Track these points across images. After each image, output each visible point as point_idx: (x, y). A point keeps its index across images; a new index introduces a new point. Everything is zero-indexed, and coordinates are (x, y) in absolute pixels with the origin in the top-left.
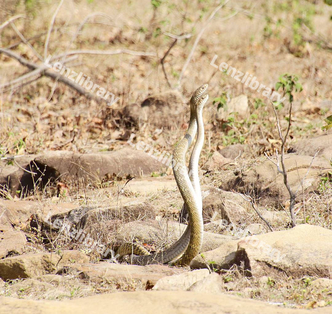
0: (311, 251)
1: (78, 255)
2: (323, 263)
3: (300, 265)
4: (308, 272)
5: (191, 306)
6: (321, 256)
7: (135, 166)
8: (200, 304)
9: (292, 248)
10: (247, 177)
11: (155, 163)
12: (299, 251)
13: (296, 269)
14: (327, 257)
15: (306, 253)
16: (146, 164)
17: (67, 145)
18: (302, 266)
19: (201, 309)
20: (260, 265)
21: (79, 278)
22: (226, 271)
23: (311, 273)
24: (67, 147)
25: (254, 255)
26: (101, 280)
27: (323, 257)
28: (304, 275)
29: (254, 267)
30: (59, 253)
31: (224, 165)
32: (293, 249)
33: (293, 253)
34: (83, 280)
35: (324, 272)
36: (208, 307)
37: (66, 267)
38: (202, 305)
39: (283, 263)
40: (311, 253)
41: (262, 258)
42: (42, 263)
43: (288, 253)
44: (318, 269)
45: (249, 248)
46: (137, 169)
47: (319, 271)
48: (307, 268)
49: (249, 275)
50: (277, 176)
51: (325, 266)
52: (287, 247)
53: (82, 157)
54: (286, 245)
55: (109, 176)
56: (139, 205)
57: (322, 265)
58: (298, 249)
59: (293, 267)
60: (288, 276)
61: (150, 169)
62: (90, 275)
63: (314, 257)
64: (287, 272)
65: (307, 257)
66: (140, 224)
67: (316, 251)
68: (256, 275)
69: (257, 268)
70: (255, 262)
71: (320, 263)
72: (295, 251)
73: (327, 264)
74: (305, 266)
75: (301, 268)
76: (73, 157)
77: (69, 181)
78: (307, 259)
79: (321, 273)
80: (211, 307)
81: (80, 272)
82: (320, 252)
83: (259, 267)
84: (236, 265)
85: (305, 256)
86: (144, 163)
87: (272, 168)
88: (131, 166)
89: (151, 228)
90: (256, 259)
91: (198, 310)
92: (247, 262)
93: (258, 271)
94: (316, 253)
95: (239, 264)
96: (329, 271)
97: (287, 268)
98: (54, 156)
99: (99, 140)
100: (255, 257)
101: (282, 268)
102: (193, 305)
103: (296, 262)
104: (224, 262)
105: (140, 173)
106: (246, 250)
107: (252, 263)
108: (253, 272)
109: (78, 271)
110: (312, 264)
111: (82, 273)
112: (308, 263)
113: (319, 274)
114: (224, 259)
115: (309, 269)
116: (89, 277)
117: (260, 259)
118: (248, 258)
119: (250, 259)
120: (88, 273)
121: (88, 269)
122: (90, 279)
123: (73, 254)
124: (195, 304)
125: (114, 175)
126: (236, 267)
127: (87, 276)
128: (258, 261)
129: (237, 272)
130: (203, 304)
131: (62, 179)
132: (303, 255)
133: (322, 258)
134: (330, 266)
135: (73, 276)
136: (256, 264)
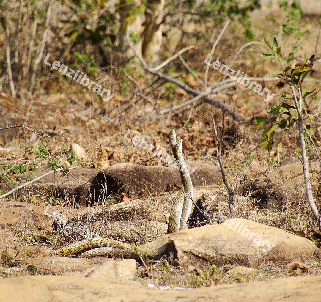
0: (235, 242)
1: (37, 250)
2: (243, 253)
3: (223, 255)
4: (230, 262)
5: (64, 289)
6: (243, 247)
7: (198, 177)
8: (73, 286)
9: (217, 239)
10: (259, 182)
11: (219, 174)
12: (224, 242)
13: (219, 258)
14: (248, 247)
15: (229, 244)
16: (209, 175)
17: (152, 160)
18: (225, 256)
19: (72, 291)
20: (187, 255)
21: (28, 270)
22: (155, 261)
23: (233, 262)
24: (152, 161)
25: (182, 247)
26: (48, 272)
27: (245, 247)
28: (226, 264)
29: (181, 257)
30: (15, 248)
31: (261, 173)
32: (219, 240)
33: (218, 244)
34: (30, 273)
35: (245, 261)
36: (80, 289)
37: (18, 261)
38: (75, 288)
39: (207, 253)
40: (234, 244)
41: (189, 249)
42: (2, 258)
43: (213, 245)
44: (239, 258)
45: (177, 240)
46: (200, 180)
47: (240, 260)
48: (229, 258)
49: (176, 265)
50: (285, 180)
51: (245, 255)
52: (213, 239)
53: (145, 169)
54: (213, 237)
55: (171, 186)
56: (134, 207)
57: (242, 255)
58: (223, 241)
59: (216, 257)
60: (211, 265)
61: (213, 179)
62: (37, 267)
63: (237, 247)
64: (211, 261)
65: (230, 248)
66: (123, 224)
67: (239, 242)
68: (183, 265)
69: (184, 258)
70: (182, 252)
71: (241, 253)
72: (220, 242)
73: (247, 254)
74: (227, 255)
75: (224, 257)
76: (136, 169)
77: (132, 191)
78: (229, 249)
79: (242, 262)
80: (82, 289)
81: (28, 265)
82: (243, 243)
83: (186, 257)
84: (165, 256)
85: (228, 246)
86: (207, 174)
87: (282, 173)
88: (194, 177)
89: (133, 227)
90: (184, 250)
91: (70, 292)
92: (175, 252)
93: (185, 261)
94: (239, 244)
95: (168, 255)
96: (249, 260)
97: (211, 258)
98: (117, 168)
99: (196, 156)
100: (182, 248)
101: (207, 258)
102: (66, 287)
103: (219, 253)
104: (157, 254)
105: (203, 184)
106: (175, 242)
107: (180, 254)
108: (180, 262)
109: (27, 264)
110: (234, 254)
111: (30, 266)
112: (231, 253)
113: (240, 263)
114: (157, 251)
115: (231, 258)
116: (36, 269)
117: (186, 250)
118: (176, 249)
119: (178, 251)
120: (35, 266)
121: (36, 262)
122: (37, 271)
123: (31, 250)
124: (68, 287)
125: (175, 185)
126: (165, 257)
127: (34, 268)
128: (185, 252)
129: (165, 262)
130: (76, 286)
131: (125, 189)
132: (227, 245)
133: (244, 249)
134: (250, 255)
135: (22, 269)
136: (183, 255)
